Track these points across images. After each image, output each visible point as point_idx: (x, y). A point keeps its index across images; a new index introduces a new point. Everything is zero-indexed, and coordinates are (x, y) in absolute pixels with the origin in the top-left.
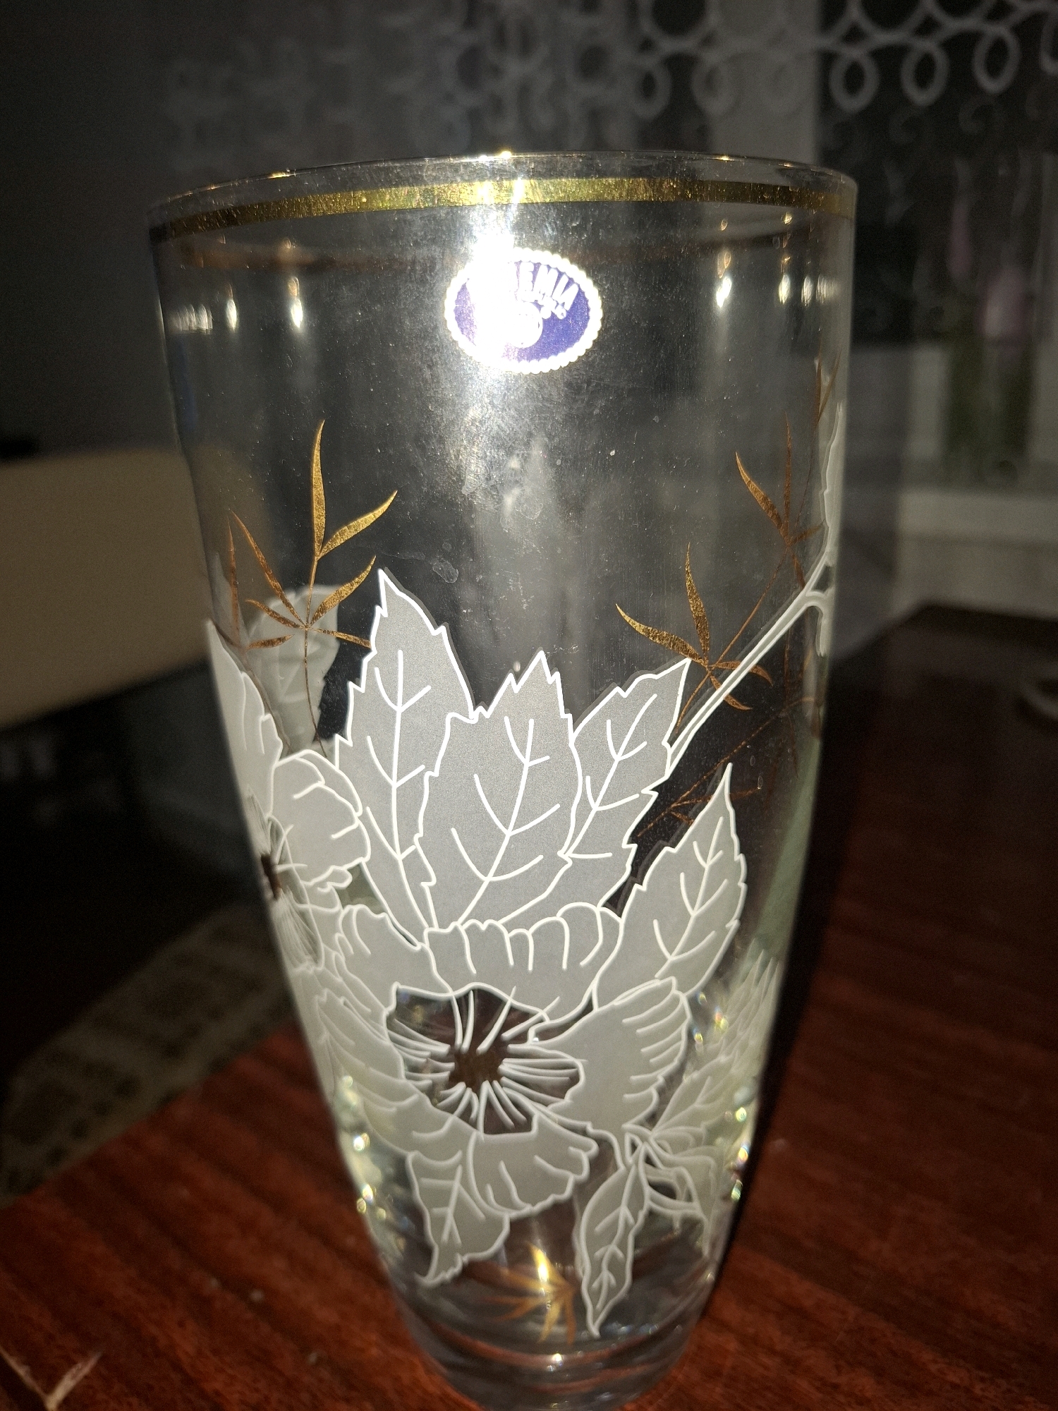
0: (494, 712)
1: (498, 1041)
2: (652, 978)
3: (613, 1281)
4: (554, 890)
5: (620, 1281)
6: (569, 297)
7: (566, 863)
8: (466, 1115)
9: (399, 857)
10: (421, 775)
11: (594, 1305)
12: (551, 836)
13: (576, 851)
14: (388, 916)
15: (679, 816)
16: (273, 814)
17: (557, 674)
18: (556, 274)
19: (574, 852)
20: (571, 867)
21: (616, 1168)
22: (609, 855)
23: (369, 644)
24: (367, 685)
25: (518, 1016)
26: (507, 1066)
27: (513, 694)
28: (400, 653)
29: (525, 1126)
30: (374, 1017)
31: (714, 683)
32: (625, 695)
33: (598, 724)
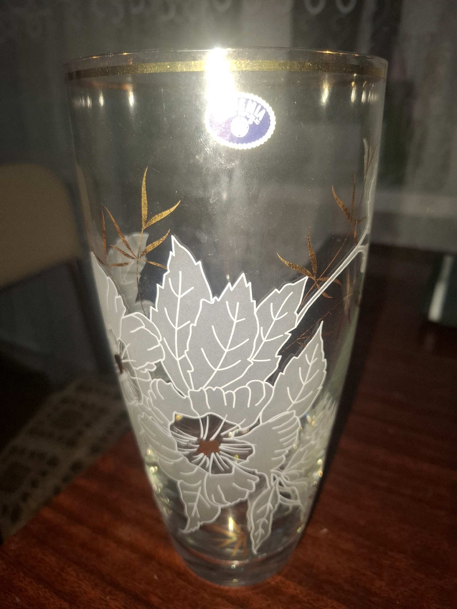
0: (222, 299)
1: (219, 436)
2: (285, 410)
3: (263, 532)
4: (245, 374)
5: (266, 531)
6: (261, 115)
7: (250, 363)
8: (204, 466)
9: (178, 359)
10: (189, 325)
11: (255, 542)
12: (244, 352)
13: (255, 359)
14: (172, 384)
15: (300, 343)
16: (121, 338)
17: (250, 283)
18: (256, 104)
19: (254, 359)
20: (253, 365)
21: (266, 487)
22: (270, 360)
23: (166, 267)
24: (165, 286)
25: (227, 426)
26: (222, 447)
27: (230, 291)
28: (180, 272)
29: (229, 471)
30: (165, 425)
31: (318, 287)
32: (279, 292)
33: (267, 305)
